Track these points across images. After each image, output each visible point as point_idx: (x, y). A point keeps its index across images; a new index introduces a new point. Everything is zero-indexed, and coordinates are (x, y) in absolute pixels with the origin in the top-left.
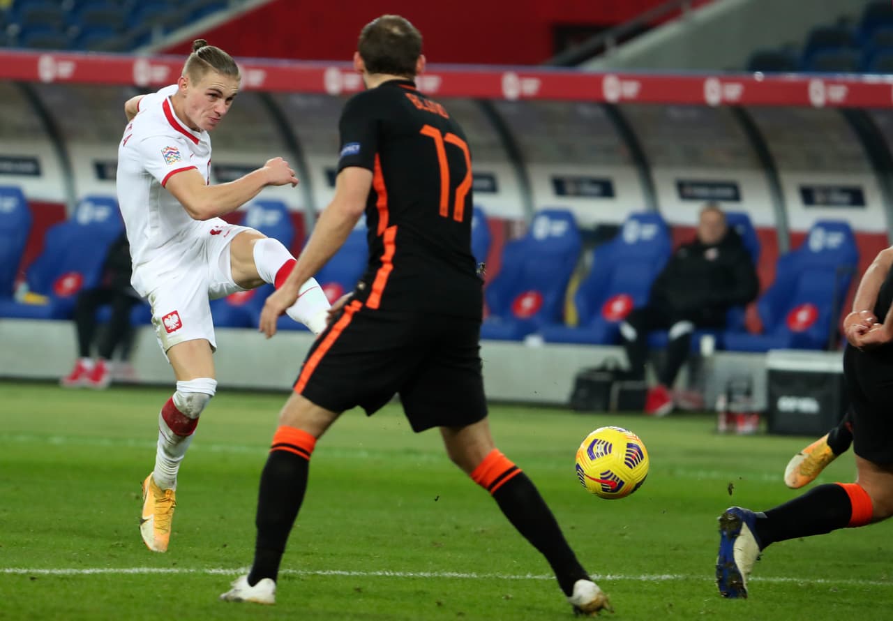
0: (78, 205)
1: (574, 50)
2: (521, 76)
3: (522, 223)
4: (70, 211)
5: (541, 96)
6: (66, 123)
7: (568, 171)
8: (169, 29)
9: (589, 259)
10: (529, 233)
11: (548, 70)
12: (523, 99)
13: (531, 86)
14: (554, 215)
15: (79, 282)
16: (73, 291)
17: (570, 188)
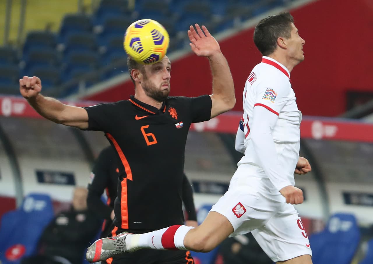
0: (24, 199)
1: (359, 108)
2: (325, 124)
3: (321, 222)
4: (19, 203)
5: (336, 138)
6: (18, 144)
7: (353, 188)
8: (89, 85)
9: (365, 247)
10: (326, 229)
11: (341, 120)
12: (325, 139)
13: (331, 131)
14: (342, 217)
15: (23, 251)
16: (18, 256)
17: (354, 199)
